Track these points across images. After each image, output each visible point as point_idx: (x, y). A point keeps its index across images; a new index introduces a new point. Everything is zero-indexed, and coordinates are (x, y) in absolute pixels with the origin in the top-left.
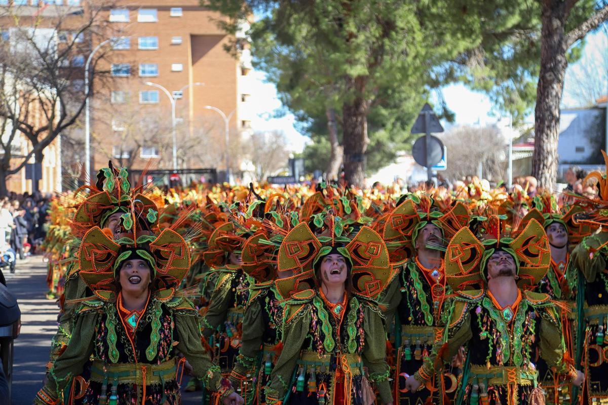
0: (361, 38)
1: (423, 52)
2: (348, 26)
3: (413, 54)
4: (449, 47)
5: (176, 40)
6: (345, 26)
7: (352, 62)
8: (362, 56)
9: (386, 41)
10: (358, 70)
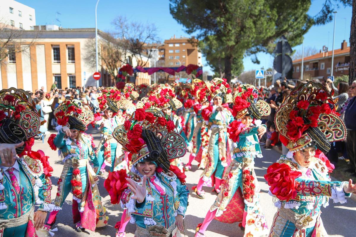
0: (233, 31)
1: (255, 36)
2: (228, 27)
3: (252, 37)
4: (264, 34)
5: (184, 50)
6: (227, 27)
7: (230, 40)
8: (233, 38)
9: (242, 32)
10: (232, 43)
